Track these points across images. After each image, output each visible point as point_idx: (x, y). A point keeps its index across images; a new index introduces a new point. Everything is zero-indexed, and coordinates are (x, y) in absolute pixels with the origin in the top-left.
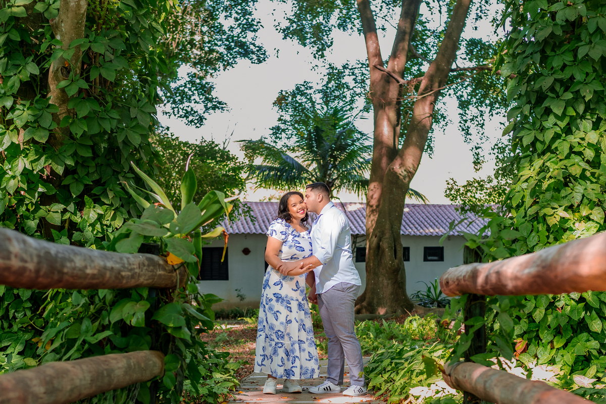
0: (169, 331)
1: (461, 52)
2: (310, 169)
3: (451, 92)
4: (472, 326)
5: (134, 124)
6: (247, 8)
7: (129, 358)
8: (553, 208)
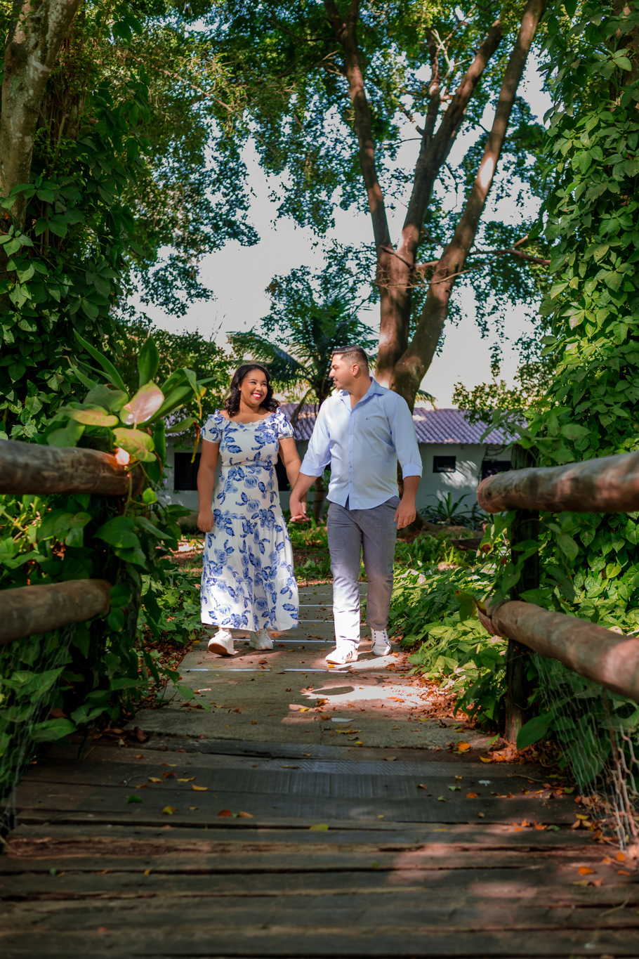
0: (117, 554)
1: (480, 237)
2: (306, 365)
3: (468, 281)
4: (522, 553)
5: (91, 292)
6: (237, 182)
7: (56, 591)
8: (607, 405)
